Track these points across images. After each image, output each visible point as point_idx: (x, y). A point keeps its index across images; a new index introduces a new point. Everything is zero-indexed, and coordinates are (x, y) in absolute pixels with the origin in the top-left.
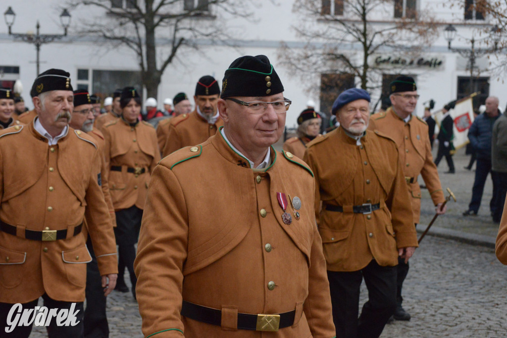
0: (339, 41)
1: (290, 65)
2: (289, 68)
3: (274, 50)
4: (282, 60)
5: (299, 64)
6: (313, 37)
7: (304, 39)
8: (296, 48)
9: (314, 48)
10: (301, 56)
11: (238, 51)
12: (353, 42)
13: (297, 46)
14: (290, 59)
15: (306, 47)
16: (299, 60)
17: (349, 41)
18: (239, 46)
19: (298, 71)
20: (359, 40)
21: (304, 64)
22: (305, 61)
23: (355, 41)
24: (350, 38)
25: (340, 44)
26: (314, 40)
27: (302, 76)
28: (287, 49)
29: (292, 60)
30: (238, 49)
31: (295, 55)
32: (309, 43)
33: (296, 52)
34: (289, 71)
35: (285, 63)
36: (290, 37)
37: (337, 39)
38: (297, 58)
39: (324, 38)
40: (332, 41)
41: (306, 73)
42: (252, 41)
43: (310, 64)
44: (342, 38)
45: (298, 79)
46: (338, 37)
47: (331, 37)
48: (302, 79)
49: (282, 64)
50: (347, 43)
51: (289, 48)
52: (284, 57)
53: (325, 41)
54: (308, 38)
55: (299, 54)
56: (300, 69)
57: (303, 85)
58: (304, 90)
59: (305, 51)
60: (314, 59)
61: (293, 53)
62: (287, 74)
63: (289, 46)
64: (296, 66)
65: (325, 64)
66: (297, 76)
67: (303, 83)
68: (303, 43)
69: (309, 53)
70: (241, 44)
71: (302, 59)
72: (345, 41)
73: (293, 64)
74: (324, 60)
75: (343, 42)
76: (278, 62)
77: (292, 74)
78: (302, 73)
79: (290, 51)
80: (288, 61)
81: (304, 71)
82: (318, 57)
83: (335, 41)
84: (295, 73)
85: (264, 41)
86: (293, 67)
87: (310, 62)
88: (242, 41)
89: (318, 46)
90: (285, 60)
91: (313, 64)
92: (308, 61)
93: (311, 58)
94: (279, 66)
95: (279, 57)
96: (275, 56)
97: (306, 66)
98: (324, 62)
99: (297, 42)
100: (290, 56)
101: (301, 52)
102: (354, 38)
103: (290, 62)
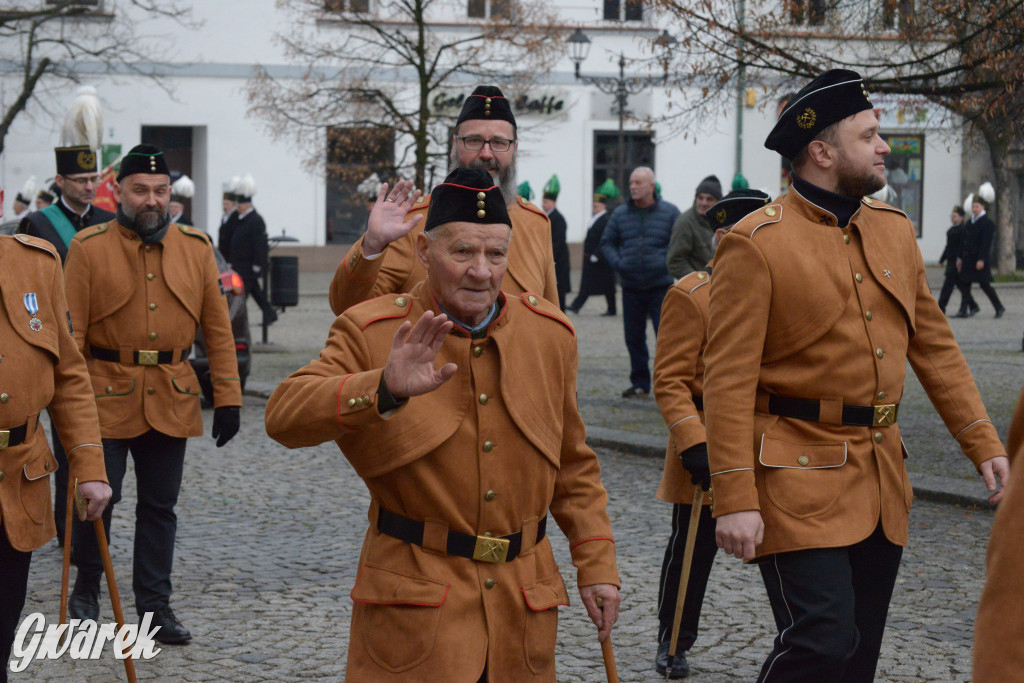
0: (370, 64)
1: (274, 113)
2: (273, 118)
3: (242, 83)
4: (257, 101)
5: (292, 110)
6: (319, 57)
7: (301, 61)
8: (287, 78)
9: (323, 79)
10: (296, 94)
11: (160, 84)
12: (397, 65)
13: (286, 73)
14: (275, 99)
15: (305, 78)
16: (290, 101)
17: (389, 64)
18: (162, 76)
19: (291, 123)
20: (411, 61)
21: (300, 110)
22: (303, 105)
23: (404, 65)
24: (392, 57)
25: (372, 70)
26: (321, 62)
27: (299, 132)
28: (268, 81)
29: (278, 102)
30: (161, 80)
31: (284, 92)
32: (310, 67)
33: (286, 87)
34: (273, 124)
35: (265, 108)
36: (274, 56)
37: (369, 60)
38: (286, 97)
39: (341, 58)
40: (355, 64)
41: (305, 127)
42: (190, 65)
43: (316, 110)
44: (375, 58)
45: (292, 136)
46: (367, 56)
47: (354, 55)
48: (298, 141)
49: (259, 111)
50: (386, 67)
51: (272, 79)
52: (263, 96)
53: (344, 64)
54: (309, 57)
55: (290, 91)
56: (293, 119)
57: (303, 152)
58: (303, 162)
59: (304, 85)
60: (321, 100)
61: (280, 87)
62: (269, 131)
63: (271, 73)
64: (286, 114)
65: (344, 110)
66: (288, 133)
67: (300, 148)
68: (300, 67)
69: (314, 88)
70: (167, 70)
71: (298, 101)
72: (383, 63)
73: (280, 111)
74: (341, 102)
75: (378, 65)
76: (251, 106)
77: (279, 131)
78: (298, 128)
79: (274, 84)
80: (270, 104)
81: (302, 124)
82: (330, 95)
83: (362, 63)
84: (285, 127)
85: (212, 64)
86: (282, 116)
87: (313, 107)
88: (168, 65)
89: (329, 74)
90: (264, 103)
91: (321, 109)
92: (309, 104)
93: (316, 97)
94: (253, 114)
95: (253, 96)
96: (245, 94)
97: (307, 114)
98: (341, 106)
99: (288, 67)
100: (275, 95)
101: (297, 86)
102: (401, 57)
103: (275, 106)
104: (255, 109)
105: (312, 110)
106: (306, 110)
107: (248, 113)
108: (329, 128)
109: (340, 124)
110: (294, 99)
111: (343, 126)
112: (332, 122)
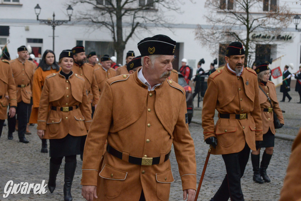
1: (203, 39)
2: (202, 40)
3: (194, 30)
4: (198, 35)
5: (208, 38)
6: (217, 22)
7: (211, 24)
8: (207, 28)
9: (218, 29)
10: (209, 33)
11: (170, 30)
12: (240, 25)
13: (207, 27)
14: (203, 35)
15: (212, 28)
16: (208, 35)
17: (238, 24)
18: (171, 28)
19: (208, 42)
20: (244, 24)
21: (211, 38)
23: (242, 25)
24: (239, 22)
25: (232, 26)
26: (217, 24)
27: (210, 45)
28: (201, 29)
29: (204, 36)
30: (171, 29)
31: (206, 33)
32: (214, 26)
33: (207, 31)
34: (202, 42)
35: (200, 37)
36: (203, 22)
37: (232, 23)
38: (207, 34)
39: (223, 23)
40: (228, 24)
41: (212, 43)
42: (179, 24)
43: (215, 38)
44: (234, 23)
45: (208, 46)
47: (227, 22)
48: (210, 47)
49: (198, 38)
50: (237, 25)
51: (202, 29)
52: (200, 34)
53: (224, 24)
54: (214, 22)
55: (208, 32)
57: (211, 51)
58: (211, 54)
59: (212, 30)
60: (217, 35)
61: (205, 31)
62: (201, 44)
63: (202, 27)
64: (206, 39)
65: (224, 38)
66: (207, 45)
67: (210, 49)
68: (211, 25)
69: (215, 32)
70: (173, 26)
71: (210, 35)
72: (236, 24)
73: (205, 38)
74: (223, 36)
75: (234, 25)
76: (196, 37)
77: (204, 44)
78: (210, 43)
79: (203, 30)
80: (202, 36)
81: (211, 42)
82: (220, 34)
83: (230, 24)
84: (206, 43)
85: (186, 25)
86: (205, 40)
87: (215, 37)
88: (173, 24)
89: (219, 28)
90: (200, 36)
91: (217, 38)
92: (213, 36)
93: (215, 34)
94: (197, 39)
95: (197, 34)
96: (194, 33)
97: (212, 39)
98: (223, 37)
99: (208, 26)
100: (203, 33)
101: (210, 31)
102: (241, 23)
103: (203, 37)
104: (197, 38)
105: (214, 38)
106: (212, 38)
107: (195, 39)
108: (220, 43)
109: (222, 42)
110: (209, 35)
111: (223, 43)
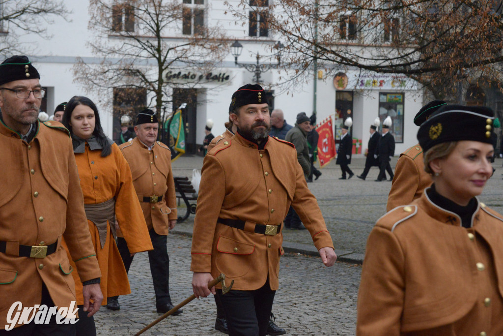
0: (134, 57)
1: (87, 81)
2: (86, 83)
3: (71, 66)
4: (78, 75)
5: (96, 79)
6: (109, 53)
7: (100, 55)
8: (93, 63)
9: (111, 64)
10: (97, 71)
12: (147, 57)
13: (93, 61)
14: (87, 74)
15: (102, 64)
16: (95, 75)
17: (143, 57)
19: (95, 86)
20: (154, 56)
21: (100, 79)
22: (101, 77)
23: (152, 57)
24: (145, 53)
25: (135, 60)
26: (110, 56)
27: (99, 91)
28: (84, 65)
29: (89, 75)
31: (92, 71)
32: (105, 58)
33: (93, 68)
34: (86, 86)
35: (82, 78)
36: (87, 53)
37: (133, 55)
38: (93, 73)
39: (120, 54)
40: (127, 57)
41: (102, 88)
42: (46, 57)
43: (107, 79)
44: (137, 54)
45: (96, 93)
46: (133, 53)
47: (126, 53)
48: (99, 94)
49: (79, 80)
51: (85, 64)
52: (81, 72)
53: (121, 57)
54: (104, 54)
55: (95, 70)
56: (96, 84)
58: (101, 105)
59: (101, 67)
60: (110, 75)
61: (90, 68)
62: (84, 90)
63: (85, 61)
64: (93, 82)
65: (121, 80)
66: (94, 91)
67: (100, 98)
68: (99, 58)
69: (106, 69)
71: (98, 75)
72: (140, 56)
73: (90, 80)
74: (120, 75)
75: (138, 57)
76: (75, 77)
77: (89, 90)
78: (98, 88)
79: (86, 67)
80: (85, 76)
81: (100, 86)
82: (114, 72)
83: (130, 56)
84: (92, 88)
85: (57, 57)
88: (36, 57)
89: (114, 62)
90: (82, 76)
91: (110, 79)
92: (104, 77)
93: (107, 73)
94: (76, 81)
95: (76, 73)
96: (72, 72)
97: (103, 81)
98: (120, 77)
99: (94, 58)
100: (87, 72)
101: (98, 68)
102: (149, 54)
103: (87, 77)
104: (77, 79)
105: (105, 79)
106: (102, 79)
107: (74, 81)
108: (114, 88)
109: (119, 86)
111: (121, 87)
112: (115, 85)
